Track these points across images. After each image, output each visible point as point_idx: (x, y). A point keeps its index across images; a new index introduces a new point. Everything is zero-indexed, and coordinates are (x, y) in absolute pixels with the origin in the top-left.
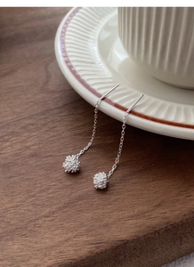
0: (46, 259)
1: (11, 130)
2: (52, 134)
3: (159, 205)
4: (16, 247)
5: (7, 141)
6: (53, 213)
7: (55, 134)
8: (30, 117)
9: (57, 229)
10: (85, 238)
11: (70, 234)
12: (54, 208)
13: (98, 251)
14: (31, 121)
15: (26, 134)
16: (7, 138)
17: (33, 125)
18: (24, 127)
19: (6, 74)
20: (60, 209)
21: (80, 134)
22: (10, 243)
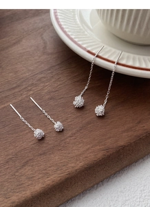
0: (78, 162)
1: (30, 83)
2: (59, 83)
3: (139, 122)
4: (57, 157)
5: (30, 90)
6: (75, 134)
7: (61, 83)
8: (41, 73)
9: (80, 143)
10: (98, 147)
11: (89, 146)
12: (74, 131)
13: (109, 154)
14: (42, 75)
15: (42, 85)
16: (29, 88)
17: (44, 78)
18: (39, 80)
19: (15, 44)
20: (78, 131)
21: (78, 81)
22: (52, 156)
